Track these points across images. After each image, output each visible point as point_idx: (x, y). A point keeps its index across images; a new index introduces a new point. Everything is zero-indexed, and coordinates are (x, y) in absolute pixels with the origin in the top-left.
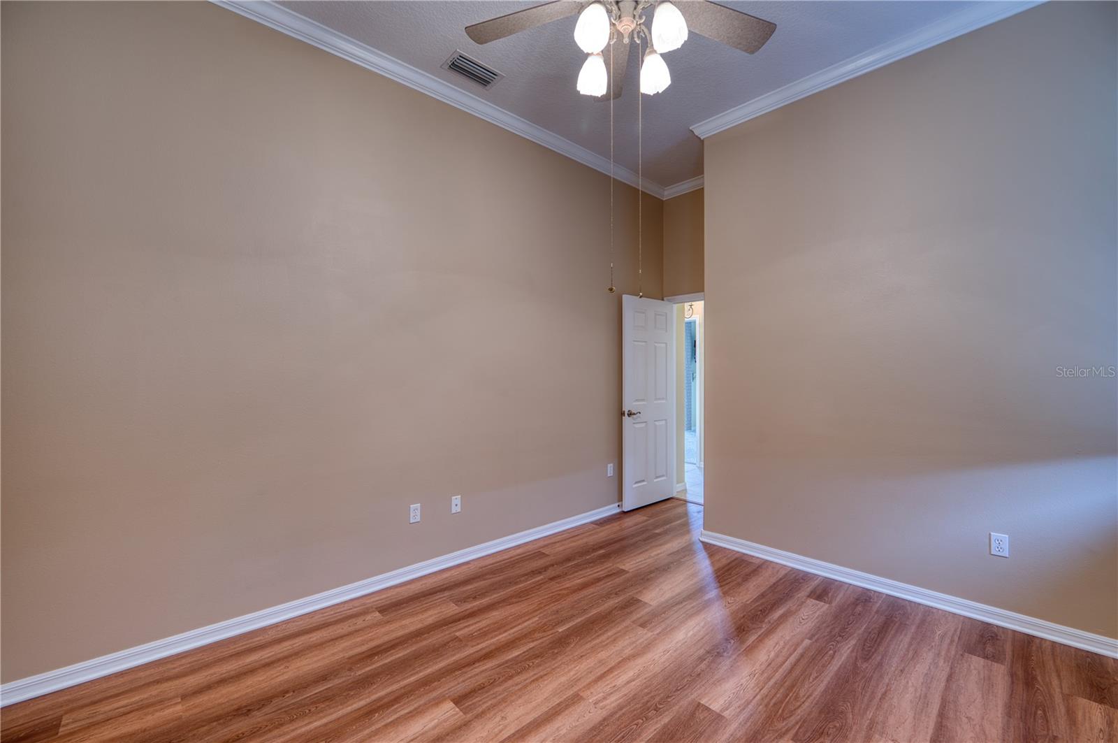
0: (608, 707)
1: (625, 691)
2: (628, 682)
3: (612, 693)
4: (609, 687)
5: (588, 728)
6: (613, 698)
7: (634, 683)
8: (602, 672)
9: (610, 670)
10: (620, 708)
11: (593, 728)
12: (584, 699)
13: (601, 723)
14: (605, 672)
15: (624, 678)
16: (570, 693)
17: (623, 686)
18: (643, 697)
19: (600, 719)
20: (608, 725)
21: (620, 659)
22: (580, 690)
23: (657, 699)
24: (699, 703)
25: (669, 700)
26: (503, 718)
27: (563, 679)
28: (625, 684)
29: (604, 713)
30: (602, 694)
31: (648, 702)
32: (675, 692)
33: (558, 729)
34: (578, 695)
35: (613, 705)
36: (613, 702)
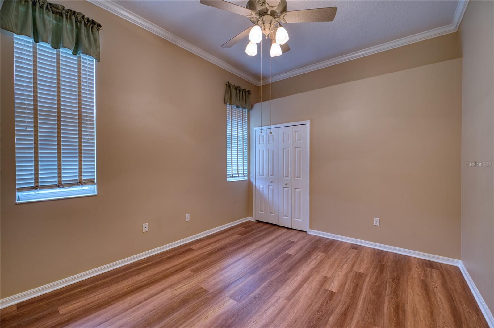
0: (275, 297)
1: (269, 304)
2: (268, 309)
3: (274, 303)
4: (276, 306)
5: (280, 289)
6: (274, 301)
7: (266, 308)
8: (281, 313)
9: (278, 314)
10: (270, 297)
11: (278, 289)
12: (285, 299)
13: (276, 291)
14: (280, 313)
15: (270, 311)
16: (292, 301)
17: (270, 306)
18: (261, 302)
19: (276, 293)
20: (273, 291)
21: (274, 322)
22: (288, 303)
23: (255, 302)
24: (237, 302)
25: (250, 302)
26: (311, 289)
27: (298, 307)
28: (269, 308)
29: (275, 295)
30: (278, 302)
31: (259, 301)
32: (247, 306)
33: (290, 288)
34: (288, 300)
35: (273, 298)
36: (273, 299)
